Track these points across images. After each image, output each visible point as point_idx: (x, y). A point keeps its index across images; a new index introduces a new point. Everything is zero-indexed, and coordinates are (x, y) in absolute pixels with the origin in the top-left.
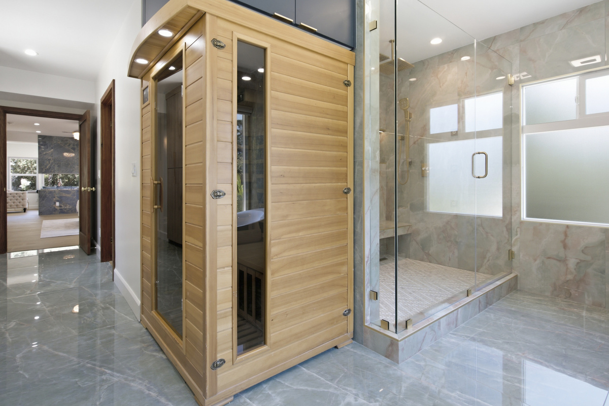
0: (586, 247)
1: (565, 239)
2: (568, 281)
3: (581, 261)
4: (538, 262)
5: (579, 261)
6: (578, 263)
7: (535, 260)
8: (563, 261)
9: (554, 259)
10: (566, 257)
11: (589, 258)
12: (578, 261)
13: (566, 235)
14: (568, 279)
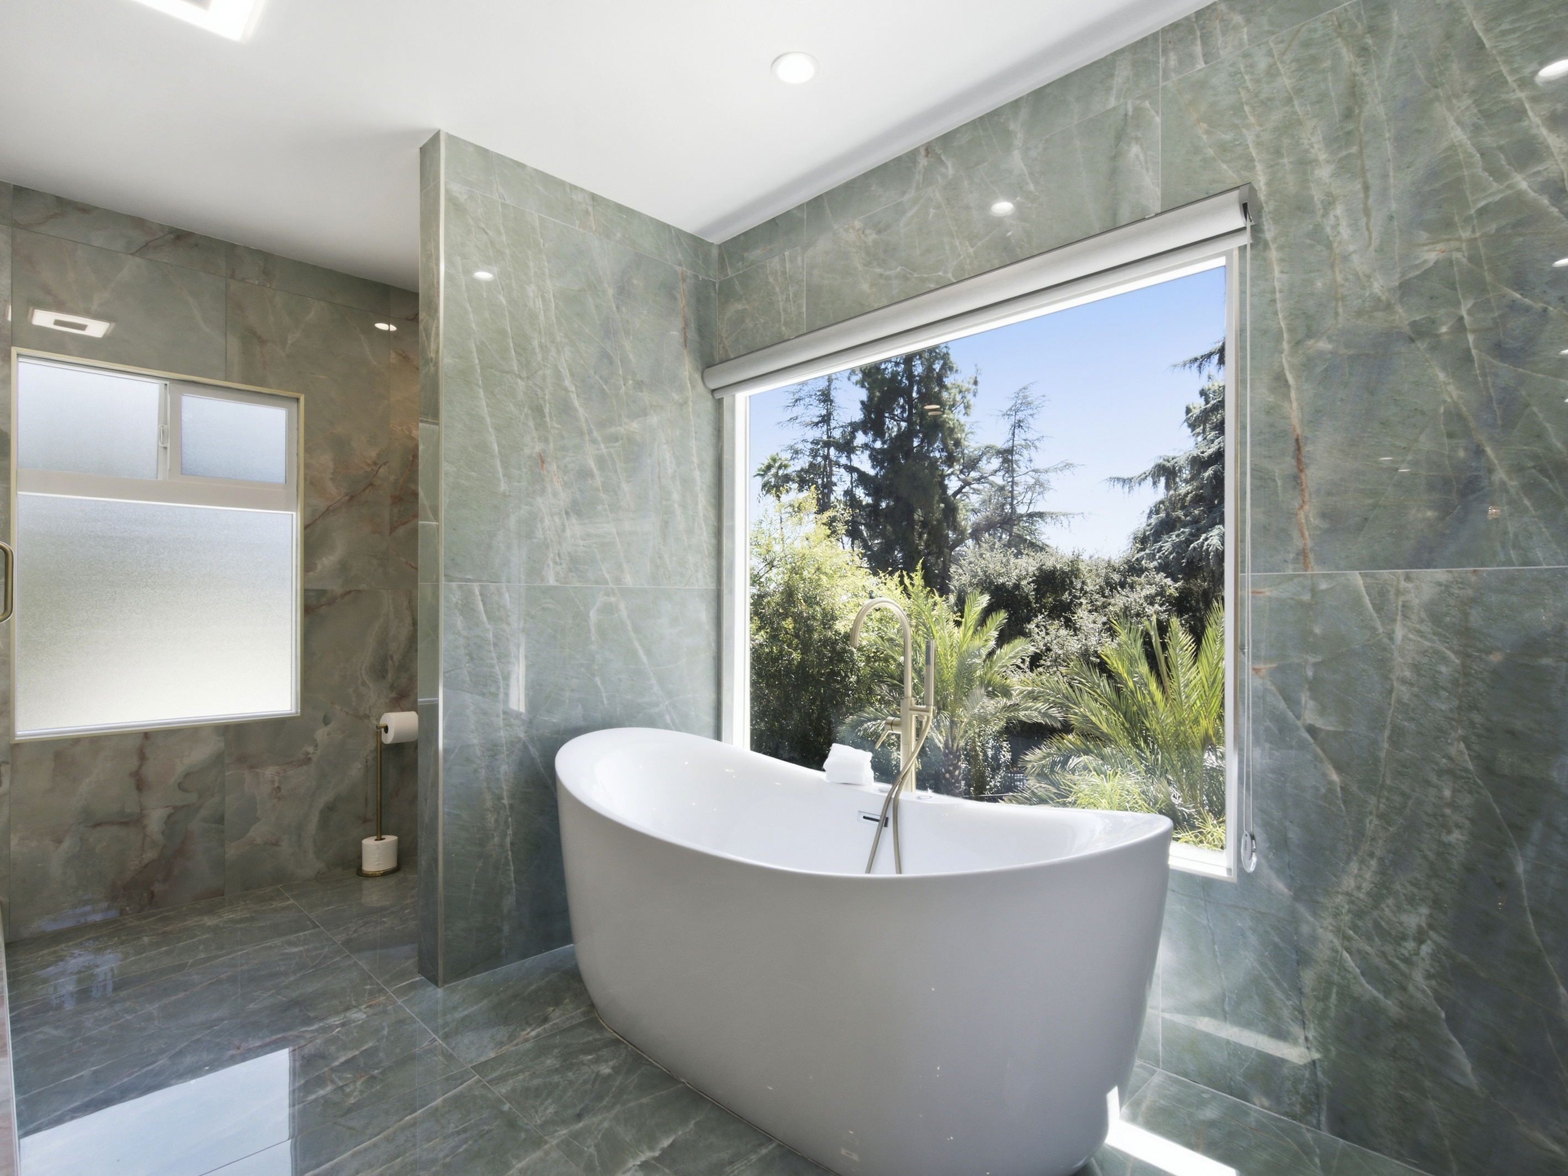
0: (187, 775)
1: (140, 766)
2: (147, 865)
3: (176, 808)
4: (67, 844)
5: (173, 811)
6: (170, 816)
7: (59, 841)
8: (134, 821)
9: (111, 823)
10: (142, 810)
11: (192, 798)
12: (169, 810)
13: (142, 757)
14: (146, 861)
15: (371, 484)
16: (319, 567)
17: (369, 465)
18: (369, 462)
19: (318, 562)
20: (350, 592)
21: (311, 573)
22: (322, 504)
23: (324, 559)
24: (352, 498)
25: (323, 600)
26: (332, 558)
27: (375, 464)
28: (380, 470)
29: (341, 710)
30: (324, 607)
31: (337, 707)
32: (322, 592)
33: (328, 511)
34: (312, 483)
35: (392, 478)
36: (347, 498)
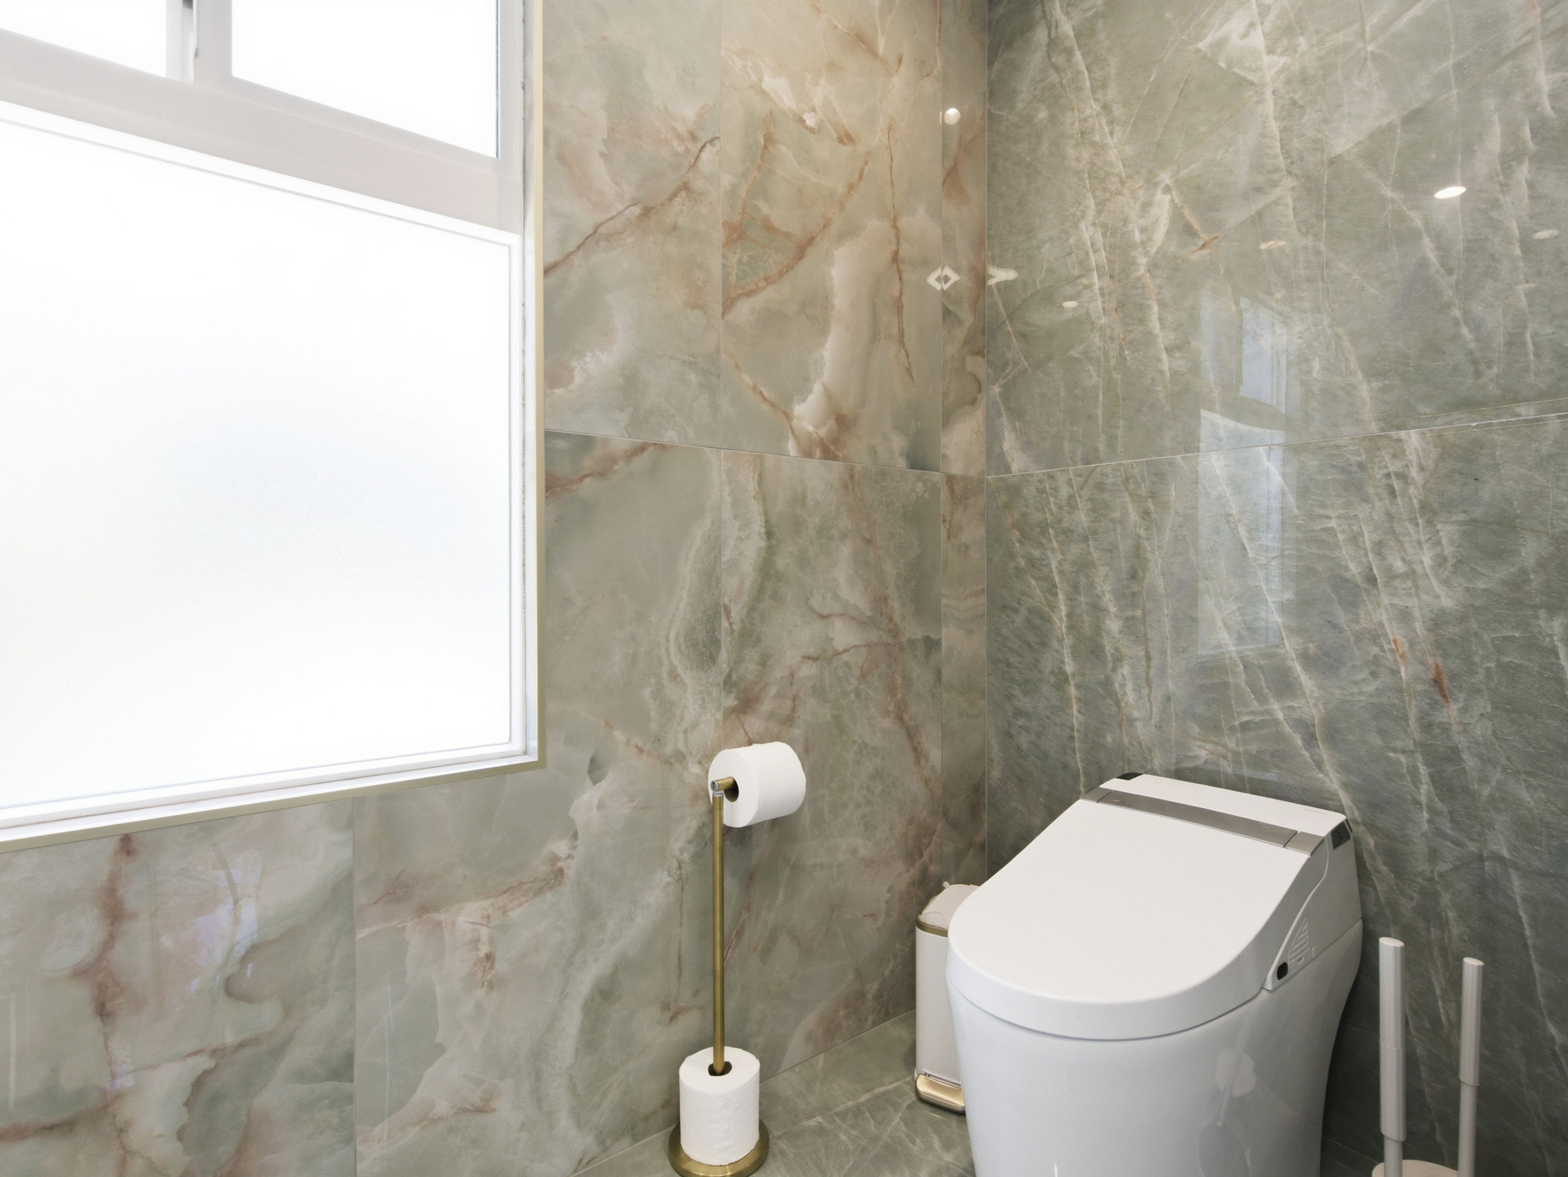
15: (686, 187)
16: (578, 377)
17: (679, 137)
18: (682, 130)
19: (574, 363)
20: (643, 448)
21: (559, 391)
22: (586, 220)
23: (588, 358)
24: (647, 212)
25: (588, 463)
26: (604, 357)
27: (693, 137)
28: (705, 156)
29: (628, 743)
30: (587, 481)
31: (619, 735)
32: (585, 443)
33: (593, 238)
34: (560, 157)
35: (726, 180)
36: (636, 210)
